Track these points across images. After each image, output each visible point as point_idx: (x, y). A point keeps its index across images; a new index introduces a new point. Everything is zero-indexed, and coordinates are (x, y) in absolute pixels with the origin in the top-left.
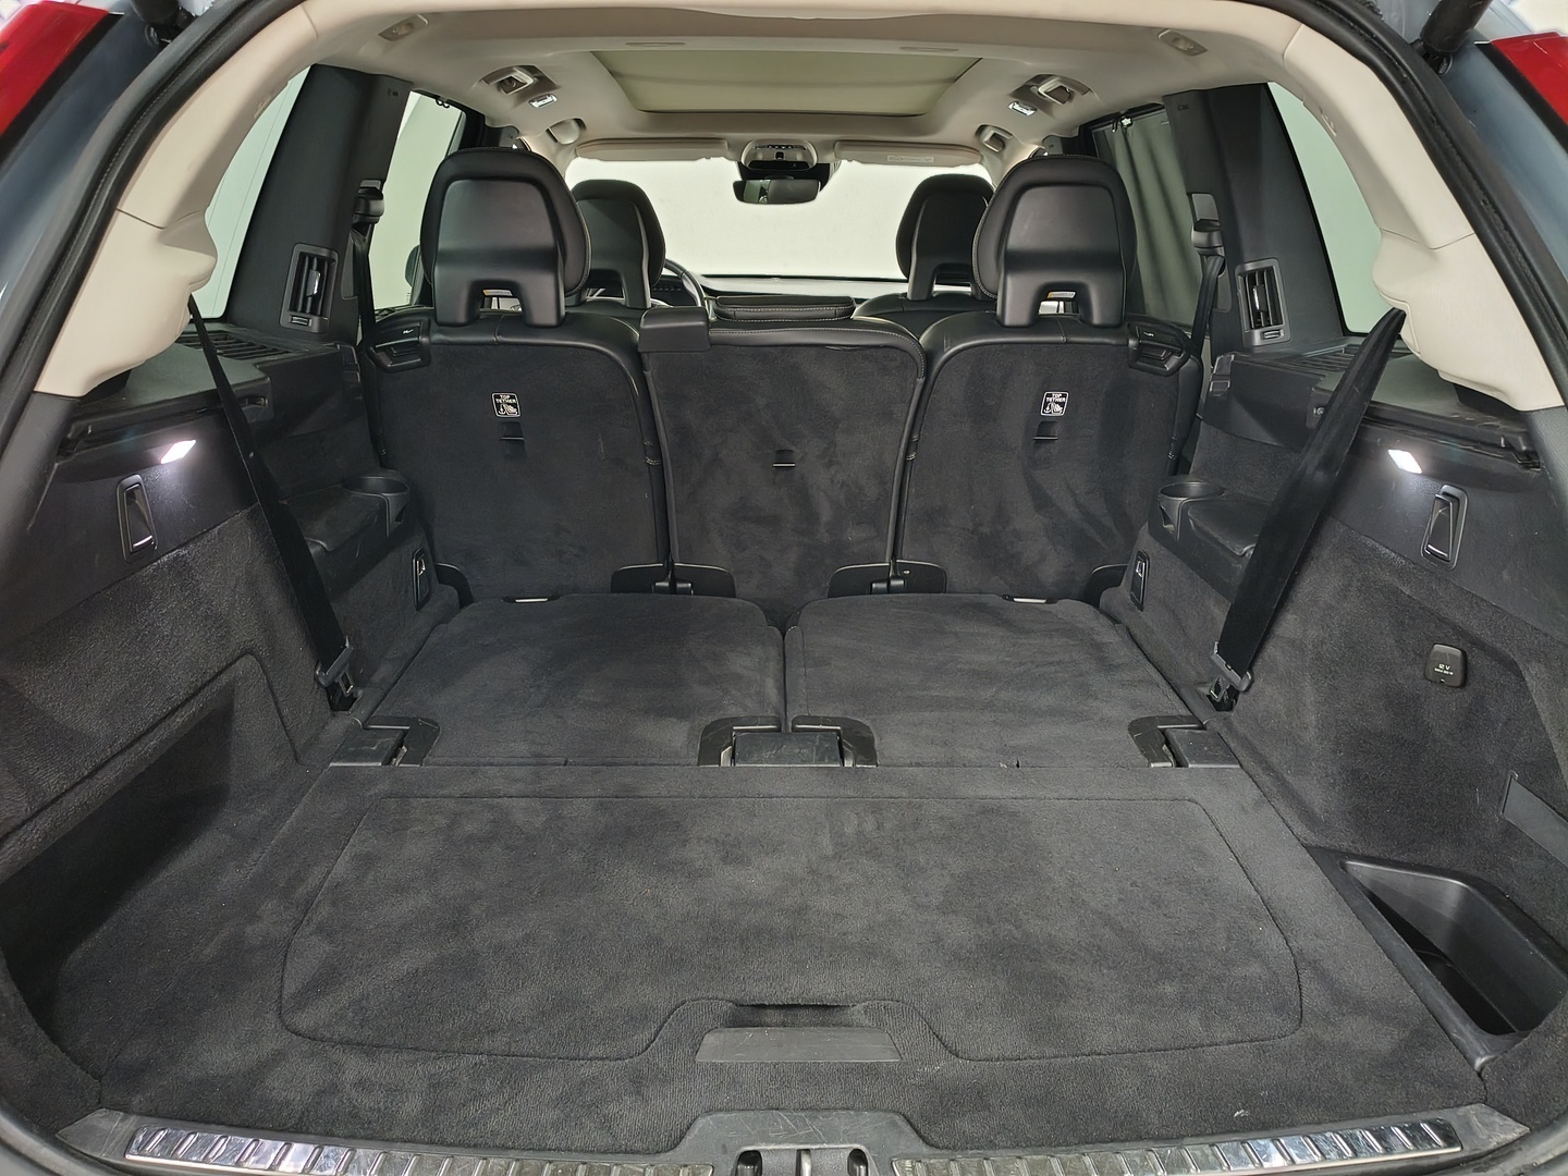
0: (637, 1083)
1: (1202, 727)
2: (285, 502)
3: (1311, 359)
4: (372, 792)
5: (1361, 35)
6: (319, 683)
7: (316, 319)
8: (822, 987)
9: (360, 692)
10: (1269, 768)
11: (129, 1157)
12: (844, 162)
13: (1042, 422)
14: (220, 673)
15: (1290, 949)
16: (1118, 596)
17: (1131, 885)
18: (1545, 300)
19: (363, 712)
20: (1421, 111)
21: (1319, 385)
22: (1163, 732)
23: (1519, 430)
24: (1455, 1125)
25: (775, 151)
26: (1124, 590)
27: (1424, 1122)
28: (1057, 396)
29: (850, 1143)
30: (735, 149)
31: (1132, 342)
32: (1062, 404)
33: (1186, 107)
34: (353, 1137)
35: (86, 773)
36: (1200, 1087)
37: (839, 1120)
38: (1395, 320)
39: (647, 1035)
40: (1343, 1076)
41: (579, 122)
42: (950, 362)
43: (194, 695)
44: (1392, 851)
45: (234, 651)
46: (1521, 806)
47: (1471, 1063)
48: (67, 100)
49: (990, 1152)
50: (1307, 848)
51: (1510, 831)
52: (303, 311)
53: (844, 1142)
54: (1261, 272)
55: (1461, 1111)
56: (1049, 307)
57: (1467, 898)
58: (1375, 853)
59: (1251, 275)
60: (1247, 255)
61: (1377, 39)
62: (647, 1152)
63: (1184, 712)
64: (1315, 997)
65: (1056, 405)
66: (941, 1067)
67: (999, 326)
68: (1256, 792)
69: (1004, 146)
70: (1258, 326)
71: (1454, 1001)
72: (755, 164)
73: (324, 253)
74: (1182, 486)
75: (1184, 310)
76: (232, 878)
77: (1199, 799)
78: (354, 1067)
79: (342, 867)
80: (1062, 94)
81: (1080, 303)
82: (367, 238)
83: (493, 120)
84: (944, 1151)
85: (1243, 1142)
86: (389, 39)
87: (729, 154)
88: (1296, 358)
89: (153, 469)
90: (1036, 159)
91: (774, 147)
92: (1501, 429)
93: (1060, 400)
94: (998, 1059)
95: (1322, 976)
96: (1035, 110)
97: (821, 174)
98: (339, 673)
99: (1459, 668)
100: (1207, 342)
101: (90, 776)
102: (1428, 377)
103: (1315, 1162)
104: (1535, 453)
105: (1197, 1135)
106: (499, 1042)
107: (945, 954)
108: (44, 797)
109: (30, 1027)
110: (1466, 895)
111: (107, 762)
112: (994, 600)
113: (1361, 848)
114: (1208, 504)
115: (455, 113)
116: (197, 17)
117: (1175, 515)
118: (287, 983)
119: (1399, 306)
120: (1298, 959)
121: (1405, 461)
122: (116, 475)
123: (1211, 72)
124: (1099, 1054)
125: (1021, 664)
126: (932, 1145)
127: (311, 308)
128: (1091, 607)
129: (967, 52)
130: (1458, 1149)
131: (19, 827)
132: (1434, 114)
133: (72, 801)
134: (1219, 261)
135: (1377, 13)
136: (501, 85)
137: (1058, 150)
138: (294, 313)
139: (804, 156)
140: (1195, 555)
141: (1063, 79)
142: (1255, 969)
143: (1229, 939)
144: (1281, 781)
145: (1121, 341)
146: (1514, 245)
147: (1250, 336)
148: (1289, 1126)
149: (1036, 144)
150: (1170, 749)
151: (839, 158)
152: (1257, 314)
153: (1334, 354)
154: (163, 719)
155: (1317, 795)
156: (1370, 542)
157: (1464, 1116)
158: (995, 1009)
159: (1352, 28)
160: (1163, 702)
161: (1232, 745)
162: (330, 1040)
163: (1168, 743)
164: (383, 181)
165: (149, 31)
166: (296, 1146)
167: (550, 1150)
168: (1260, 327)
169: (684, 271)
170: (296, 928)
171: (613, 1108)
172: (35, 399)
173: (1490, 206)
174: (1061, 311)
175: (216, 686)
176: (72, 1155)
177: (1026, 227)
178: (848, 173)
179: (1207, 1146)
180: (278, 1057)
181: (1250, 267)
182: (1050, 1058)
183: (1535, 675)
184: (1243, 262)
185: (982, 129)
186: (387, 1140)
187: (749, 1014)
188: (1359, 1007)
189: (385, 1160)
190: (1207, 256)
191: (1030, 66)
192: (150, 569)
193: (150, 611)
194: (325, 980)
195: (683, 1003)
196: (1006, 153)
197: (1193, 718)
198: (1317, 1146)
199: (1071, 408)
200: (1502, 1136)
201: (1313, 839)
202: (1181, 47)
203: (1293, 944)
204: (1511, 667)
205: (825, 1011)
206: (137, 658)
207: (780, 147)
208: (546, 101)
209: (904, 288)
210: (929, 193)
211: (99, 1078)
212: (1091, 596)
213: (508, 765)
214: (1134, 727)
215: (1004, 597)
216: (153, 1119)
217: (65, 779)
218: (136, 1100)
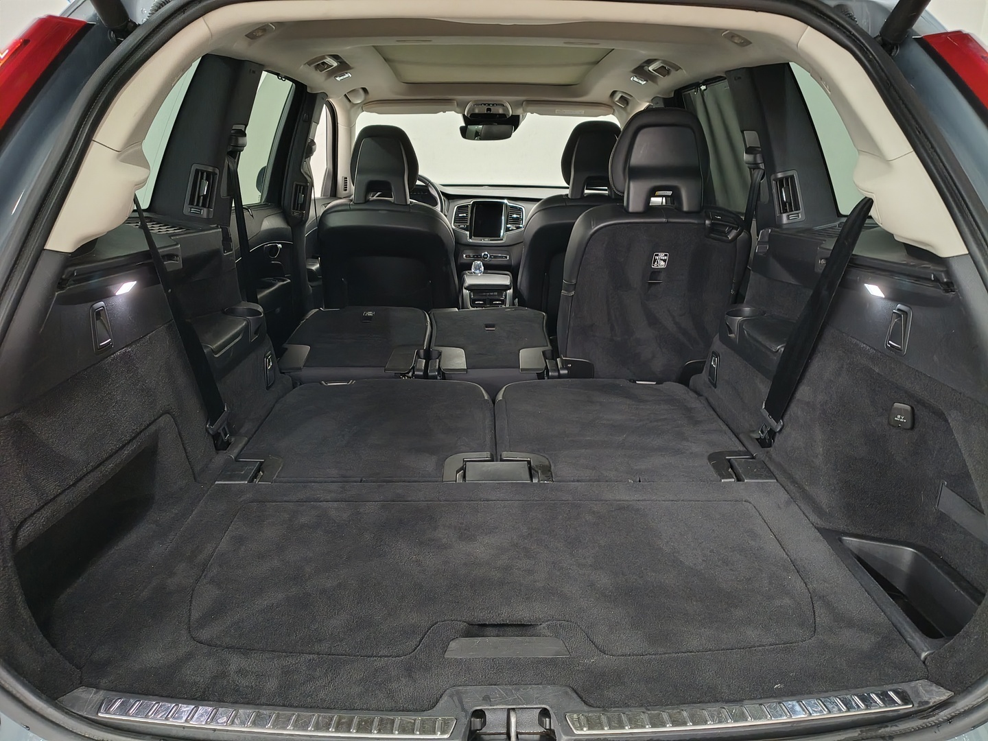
0: (409, 671)
1: (753, 458)
2: (189, 321)
3: (817, 231)
4: (242, 499)
5: (844, 32)
6: (209, 433)
7: (205, 210)
8: (522, 612)
9: (233, 439)
10: (794, 482)
11: (99, 714)
12: (529, 114)
13: (653, 272)
14: (149, 425)
15: (808, 589)
16: (701, 379)
17: (710, 552)
18: (957, 192)
19: (236, 451)
20: (881, 78)
21: (822, 246)
22: (729, 460)
23: (941, 269)
24: (909, 692)
25: (486, 107)
26: (704, 376)
27: (890, 690)
28: (662, 255)
29: (540, 704)
30: (460, 107)
31: (707, 222)
32: (665, 261)
33: (740, 78)
34: (236, 702)
35: (71, 483)
36: (753, 670)
37: (533, 691)
38: (867, 204)
39: (413, 643)
40: (841, 665)
41: (365, 90)
42: (596, 234)
43: (134, 438)
44: (870, 531)
45: (159, 411)
46: (949, 502)
47: (919, 656)
48: (61, 77)
49: (625, 710)
50: (818, 529)
51: (942, 517)
52: (198, 205)
53: (536, 704)
54: (787, 178)
55: (913, 684)
56: (656, 201)
57: (916, 558)
58: (859, 532)
59: (781, 180)
60: (778, 169)
61: (853, 35)
62: (416, 711)
63: (741, 448)
64: (823, 617)
65: (661, 261)
66: (595, 660)
67: (625, 213)
68: (786, 496)
69: (627, 104)
70: (785, 211)
71: (908, 619)
72: (473, 115)
73: (210, 169)
74: (740, 310)
75: (740, 203)
76: (158, 550)
77: (751, 500)
78: (236, 662)
79: (224, 545)
80: (664, 71)
81: (675, 198)
82: (236, 160)
83: (311, 88)
84: (598, 709)
85: (780, 703)
86: (252, 39)
87: (458, 109)
88: (808, 230)
89: (111, 298)
90: (647, 110)
91: (485, 104)
92: (931, 269)
93: (663, 258)
94: (630, 655)
95: (828, 605)
96: (647, 81)
97: (515, 122)
98: (221, 426)
99: (910, 416)
100: (754, 223)
101: (74, 485)
102: (888, 239)
103: (824, 715)
104: (952, 283)
105: (752, 699)
106: (324, 647)
107: (596, 593)
108: (47, 496)
109: (39, 637)
110: (916, 557)
111: (84, 476)
112: (623, 383)
113: (852, 530)
114: (755, 321)
115: (289, 84)
116: (139, 25)
117: (735, 328)
118: (193, 612)
119: (869, 195)
120: (813, 595)
121: (874, 291)
122: (90, 301)
123: (755, 56)
124: (691, 652)
125: (641, 421)
126: (590, 706)
127: (203, 203)
128: (684, 386)
129: (605, 45)
130: (911, 706)
131: (32, 515)
132: (888, 79)
133: (63, 499)
134: (761, 172)
135: (854, 20)
136: (317, 67)
137: (661, 105)
138: (191, 206)
139: (504, 110)
140: (747, 352)
141: (664, 62)
142: (787, 601)
143: (770, 583)
144: (801, 488)
145: (700, 221)
146: (937, 158)
147: (781, 218)
148: (807, 693)
149: (648, 102)
150: (733, 471)
151: (525, 111)
152: (784, 204)
153: (831, 228)
154: (117, 452)
155: (823, 497)
156: (854, 341)
157: (915, 687)
158: (627, 626)
159: (838, 28)
160: (729, 442)
161: (772, 468)
162: (220, 646)
163: (732, 467)
164: (246, 126)
165: (110, 33)
166: (201, 709)
167: (357, 710)
168: (786, 212)
169: (430, 182)
170: (197, 580)
171: (395, 685)
172: (44, 254)
173: (922, 134)
174: (664, 203)
175: (147, 433)
176: (66, 713)
177: (641, 152)
178: (531, 121)
179: (758, 705)
180: (189, 656)
181: (780, 175)
182: (661, 654)
183: (954, 418)
184: (775, 172)
185: (614, 93)
186: (258, 704)
187: (477, 629)
188: (850, 624)
189: (257, 716)
190: (754, 169)
191: (644, 53)
192: (109, 359)
193: (109, 385)
194: (217, 611)
195: (436, 624)
196: (629, 108)
197: (748, 452)
198: (825, 705)
199: (670, 263)
200: (938, 698)
201: (821, 523)
202: (736, 41)
203: (810, 586)
204: (941, 416)
205: (523, 628)
206: (102, 413)
207: (489, 105)
208: (345, 77)
209: (567, 192)
210: (580, 132)
211: (80, 669)
212: (684, 379)
213: (325, 482)
214: (711, 458)
215: (630, 381)
216: (114, 693)
217: (59, 486)
218: (104, 682)
